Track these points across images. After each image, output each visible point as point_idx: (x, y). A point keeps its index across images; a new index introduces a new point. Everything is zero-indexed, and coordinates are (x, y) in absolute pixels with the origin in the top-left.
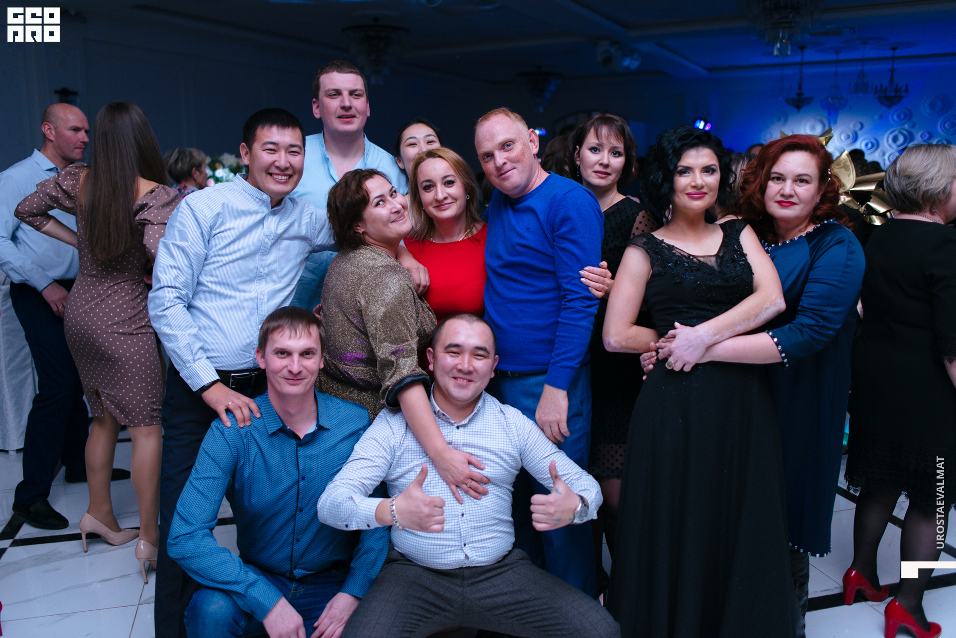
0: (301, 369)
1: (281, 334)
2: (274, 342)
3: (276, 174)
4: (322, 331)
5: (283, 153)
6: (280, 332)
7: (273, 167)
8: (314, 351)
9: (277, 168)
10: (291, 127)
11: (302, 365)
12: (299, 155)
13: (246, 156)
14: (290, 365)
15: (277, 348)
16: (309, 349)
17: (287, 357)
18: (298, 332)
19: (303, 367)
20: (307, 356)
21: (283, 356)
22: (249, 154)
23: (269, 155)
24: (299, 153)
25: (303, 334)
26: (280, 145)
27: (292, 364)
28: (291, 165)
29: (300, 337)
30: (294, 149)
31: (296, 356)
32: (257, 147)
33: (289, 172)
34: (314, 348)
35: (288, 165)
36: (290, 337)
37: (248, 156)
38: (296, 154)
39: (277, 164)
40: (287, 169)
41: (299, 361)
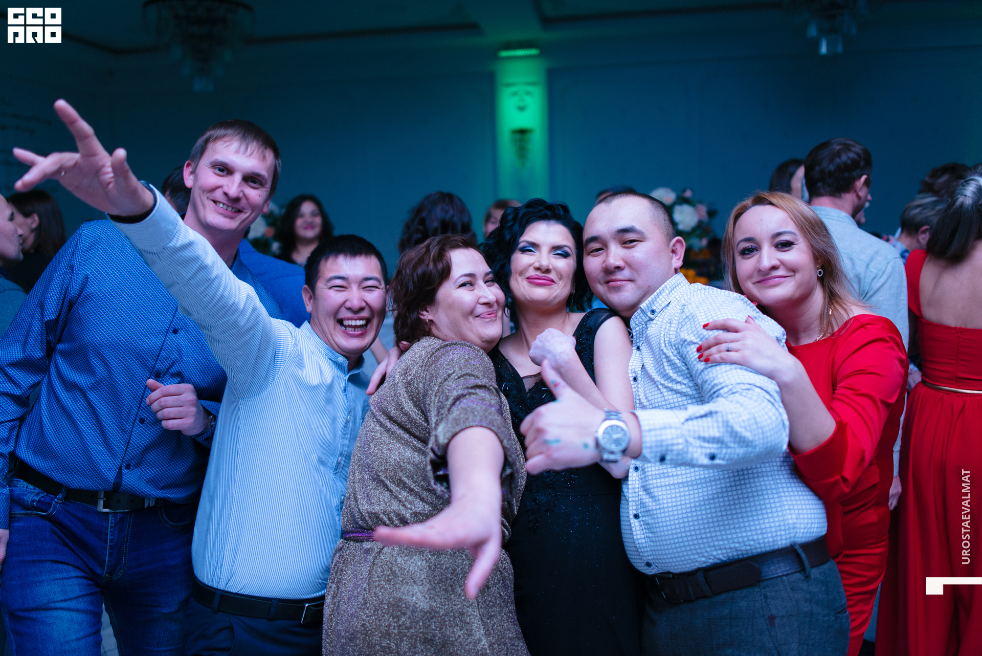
0: (241, 195)
1: (226, 145)
2: (215, 152)
3: (349, 319)
4: (279, 164)
5: (355, 287)
6: (226, 142)
7: (343, 309)
8: (263, 181)
9: (349, 309)
10: (363, 255)
11: (242, 191)
12: (377, 289)
13: (310, 302)
14: (228, 186)
15: (216, 159)
16: (258, 175)
17: (226, 176)
18: (249, 149)
19: (244, 195)
20: (252, 184)
21: (220, 173)
22: (313, 298)
23: (337, 293)
24: (377, 287)
25: (255, 153)
26: (350, 279)
27: (230, 185)
28: (367, 304)
29: (251, 155)
30: (370, 283)
31: (238, 177)
32: (320, 285)
33: (365, 314)
34: (264, 176)
35: (364, 304)
36: (237, 152)
37: (312, 301)
38: (373, 289)
39: (348, 304)
40: (361, 309)
41: (240, 185)
